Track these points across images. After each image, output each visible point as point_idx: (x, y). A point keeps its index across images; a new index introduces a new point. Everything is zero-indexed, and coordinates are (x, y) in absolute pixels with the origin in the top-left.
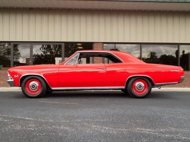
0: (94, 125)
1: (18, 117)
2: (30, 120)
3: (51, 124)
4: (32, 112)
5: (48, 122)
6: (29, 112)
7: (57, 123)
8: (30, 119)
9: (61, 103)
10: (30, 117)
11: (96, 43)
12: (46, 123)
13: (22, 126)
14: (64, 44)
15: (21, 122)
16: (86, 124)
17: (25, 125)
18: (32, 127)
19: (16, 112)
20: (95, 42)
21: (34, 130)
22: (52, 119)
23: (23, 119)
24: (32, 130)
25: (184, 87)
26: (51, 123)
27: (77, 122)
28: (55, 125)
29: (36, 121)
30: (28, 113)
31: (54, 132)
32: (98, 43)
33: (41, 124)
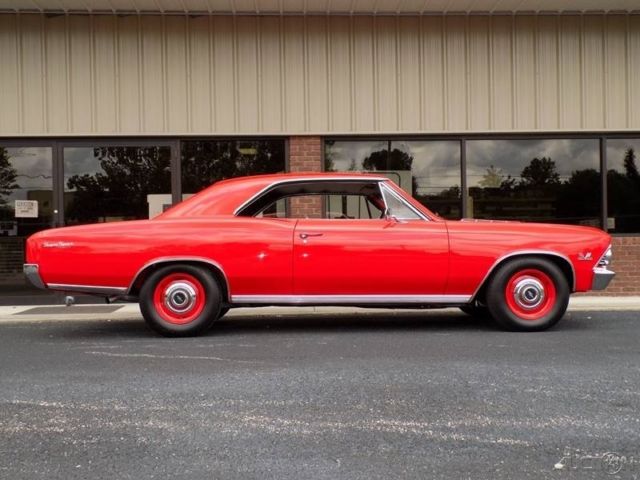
0: (252, 415)
1: (14, 402)
2: (51, 408)
3: (119, 416)
4: (61, 386)
5: (108, 411)
6: (49, 386)
7: (137, 412)
8: (54, 404)
9: (163, 357)
10: (54, 399)
11: (297, 141)
12: (104, 414)
13: (29, 423)
14: (178, 143)
15: (25, 414)
16: (226, 414)
17: (38, 421)
18: (59, 424)
19: (8, 388)
20: (294, 137)
21: (65, 431)
22: (125, 402)
23: (29, 406)
24: (58, 433)
25: (627, 295)
26: (117, 412)
27: (201, 409)
28: (130, 417)
29: (72, 409)
30: (48, 389)
31: (125, 435)
32: (304, 140)
33: (87, 416)
